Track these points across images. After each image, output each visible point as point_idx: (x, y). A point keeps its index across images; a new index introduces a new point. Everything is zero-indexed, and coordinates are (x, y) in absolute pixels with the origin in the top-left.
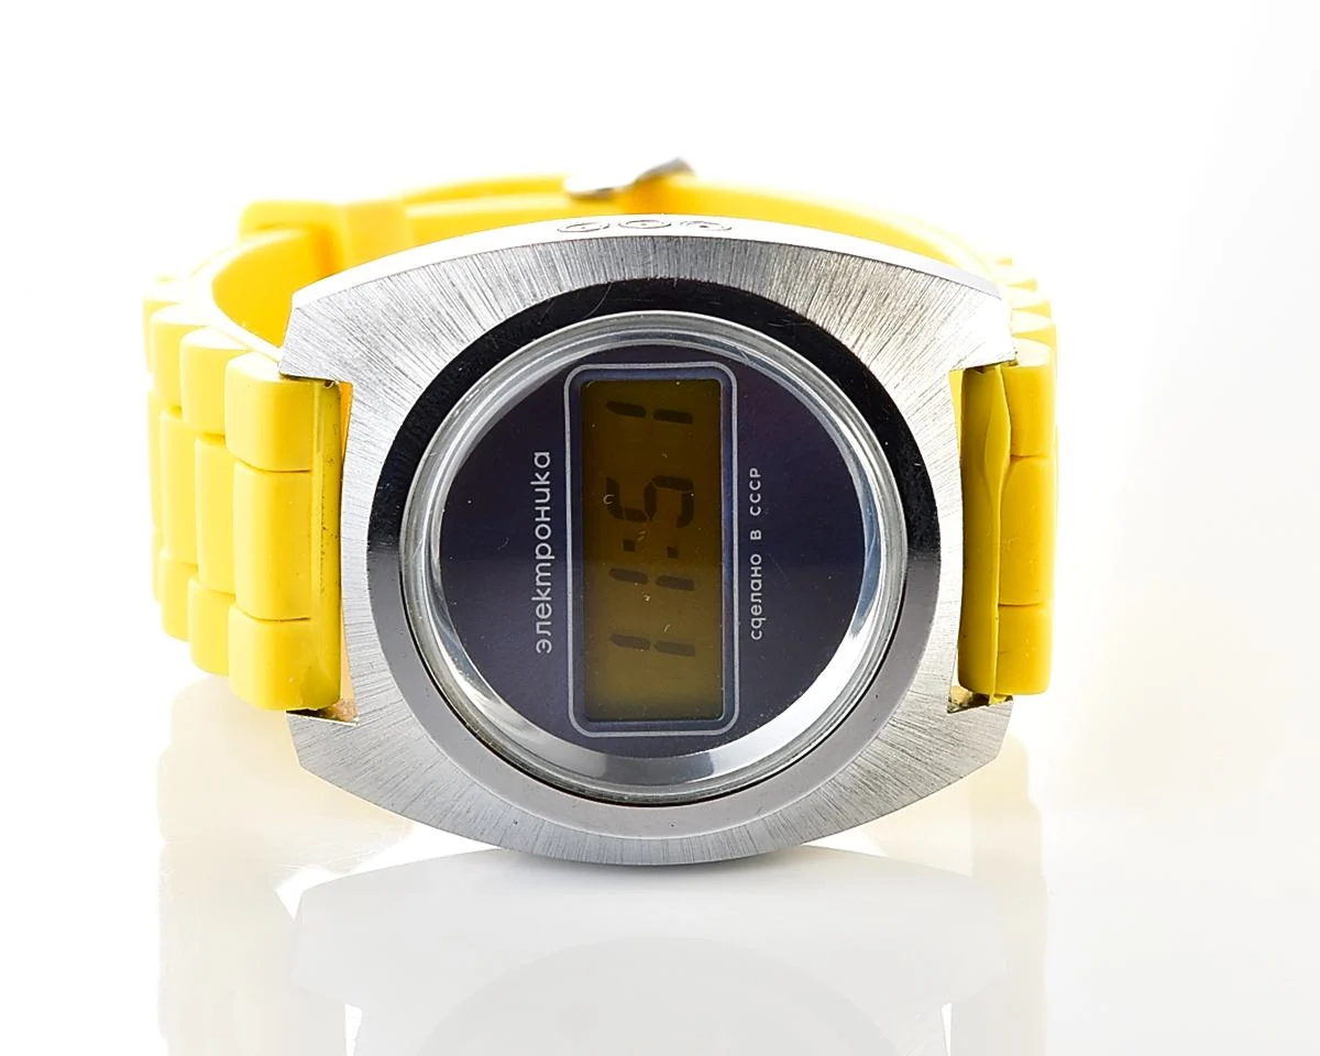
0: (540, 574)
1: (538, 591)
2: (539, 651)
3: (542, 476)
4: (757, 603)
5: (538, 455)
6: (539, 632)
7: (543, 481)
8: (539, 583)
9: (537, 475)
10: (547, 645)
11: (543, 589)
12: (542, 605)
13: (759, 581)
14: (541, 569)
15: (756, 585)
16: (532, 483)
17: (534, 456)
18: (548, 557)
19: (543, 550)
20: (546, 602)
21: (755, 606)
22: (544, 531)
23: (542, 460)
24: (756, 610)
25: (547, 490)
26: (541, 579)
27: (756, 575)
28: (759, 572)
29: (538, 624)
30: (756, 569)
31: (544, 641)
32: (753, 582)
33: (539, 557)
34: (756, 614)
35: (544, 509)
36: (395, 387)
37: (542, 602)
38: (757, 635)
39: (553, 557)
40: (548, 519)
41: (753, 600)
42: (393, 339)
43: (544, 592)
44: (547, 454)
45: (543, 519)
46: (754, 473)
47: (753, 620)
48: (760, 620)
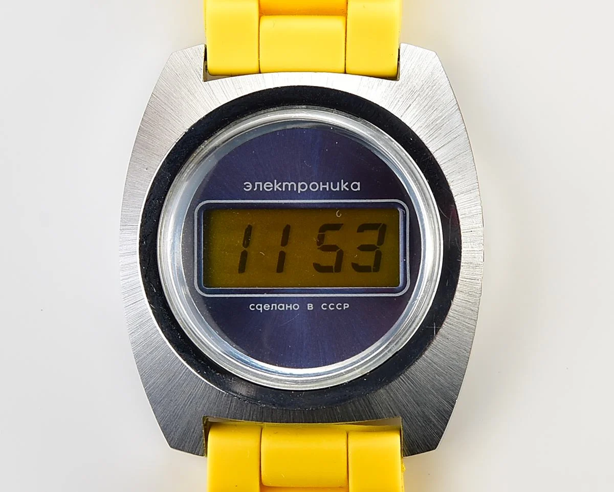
0: (289, 185)
1: (280, 183)
2: (245, 184)
3: (346, 186)
4: (271, 308)
5: (359, 184)
6: (256, 183)
7: (344, 187)
8: (284, 184)
9: (347, 183)
10: (249, 188)
11: (281, 186)
12: (272, 186)
13: (283, 309)
14: (292, 186)
15: (281, 307)
16: (342, 181)
17: (358, 182)
18: (300, 189)
19: (303, 187)
20: (273, 187)
21: (269, 306)
22: (314, 187)
23: (355, 186)
24: (267, 307)
25: (338, 189)
26: (287, 186)
27: (287, 307)
28: (289, 308)
29: (261, 183)
30: (291, 307)
31: (251, 186)
32: (283, 305)
33: (300, 184)
34: (265, 307)
35: (327, 187)
36: (400, 103)
37: (274, 185)
38: (252, 307)
39: (299, 192)
40: (321, 190)
41: (273, 305)
42: (425, 104)
43: (279, 187)
44: (359, 189)
45: (322, 187)
46: (346, 306)
47: (261, 305)
48: (261, 309)
